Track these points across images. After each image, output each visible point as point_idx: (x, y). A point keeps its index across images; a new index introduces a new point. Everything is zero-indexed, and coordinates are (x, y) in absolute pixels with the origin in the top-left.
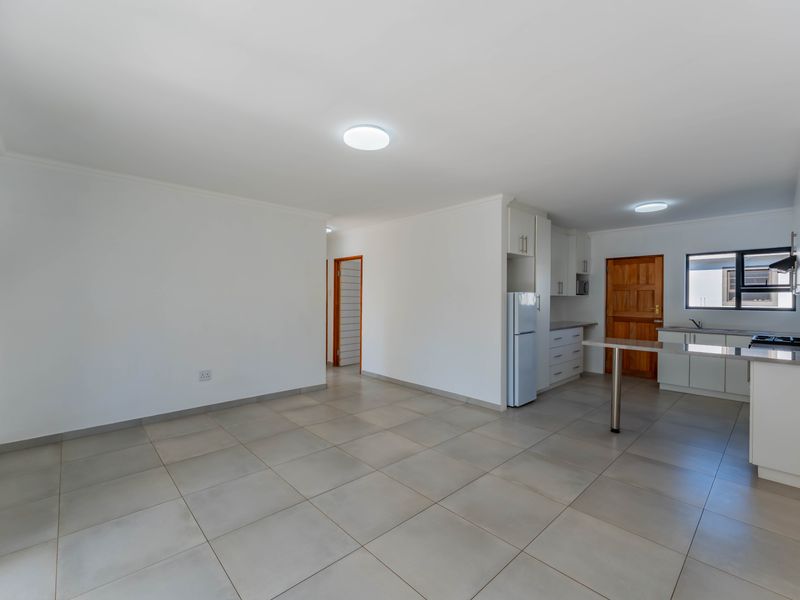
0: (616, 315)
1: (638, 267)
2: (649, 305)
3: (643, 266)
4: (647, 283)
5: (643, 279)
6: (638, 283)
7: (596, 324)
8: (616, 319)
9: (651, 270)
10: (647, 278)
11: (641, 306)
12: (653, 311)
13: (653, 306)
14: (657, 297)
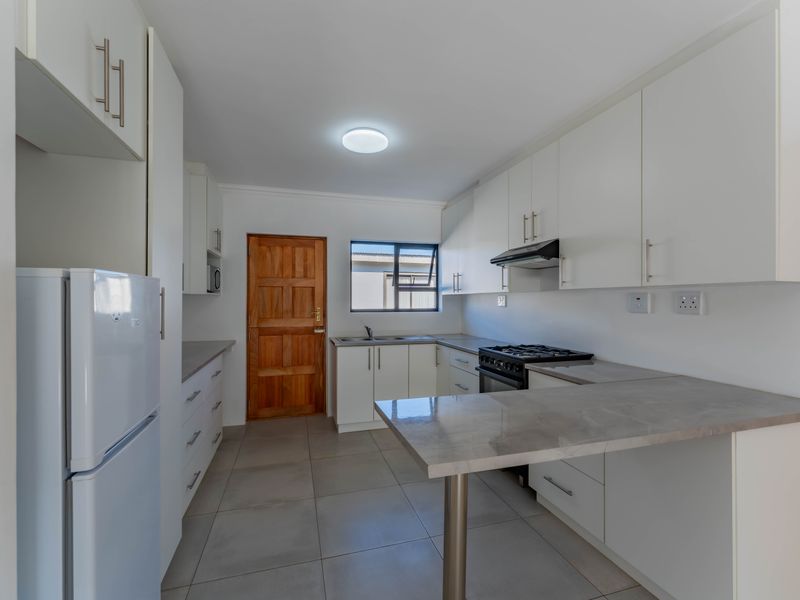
0: (263, 325)
1: (294, 253)
2: (308, 307)
3: (299, 251)
4: (305, 276)
5: (299, 269)
6: (293, 277)
7: (234, 342)
8: (263, 332)
9: (310, 257)
10: (306, 269)
11: (297, 309)
12: (314, 316)
13: (314, 309)
14: (317, 298)
